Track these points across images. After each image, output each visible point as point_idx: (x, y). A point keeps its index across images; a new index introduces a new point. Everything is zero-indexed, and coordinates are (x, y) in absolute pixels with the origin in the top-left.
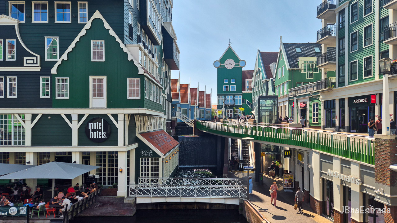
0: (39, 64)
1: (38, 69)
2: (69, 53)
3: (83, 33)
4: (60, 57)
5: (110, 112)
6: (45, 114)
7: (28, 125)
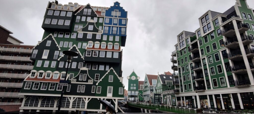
0: (93, 82)
1: (92, 84)
2: (102, 79)
3: (107, 73)
4: (99, 80)
5: (113, 98)
6: (92, 99)
7: (87, 102)
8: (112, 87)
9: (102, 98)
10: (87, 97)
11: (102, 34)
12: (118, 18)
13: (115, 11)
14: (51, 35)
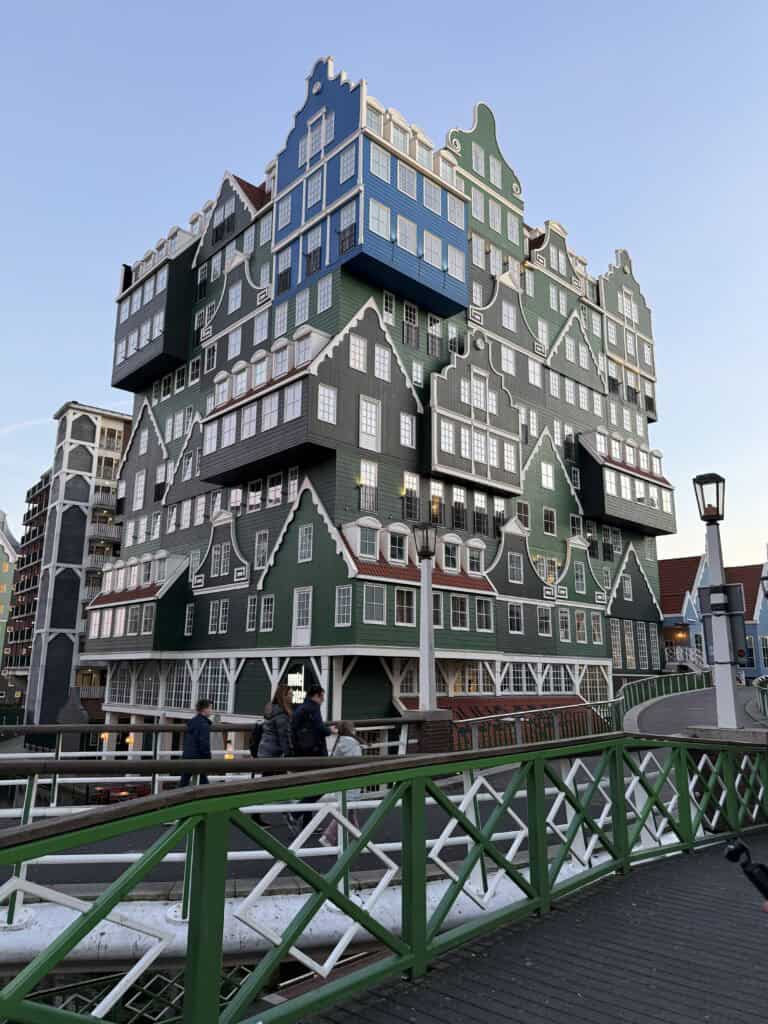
0: (248, 577)
1: (247, 585)
2: (276, 553)
3: (291, 516)
4: (268, 561)
5: (312, 653)
6: (248, 659)
7: (232, 677)
8: (310, 590)
9: (276, 653)
10: (233, 654)
11: (269, 304)
12: (324, 160)
13: (312, 126)
14: (146, 402)
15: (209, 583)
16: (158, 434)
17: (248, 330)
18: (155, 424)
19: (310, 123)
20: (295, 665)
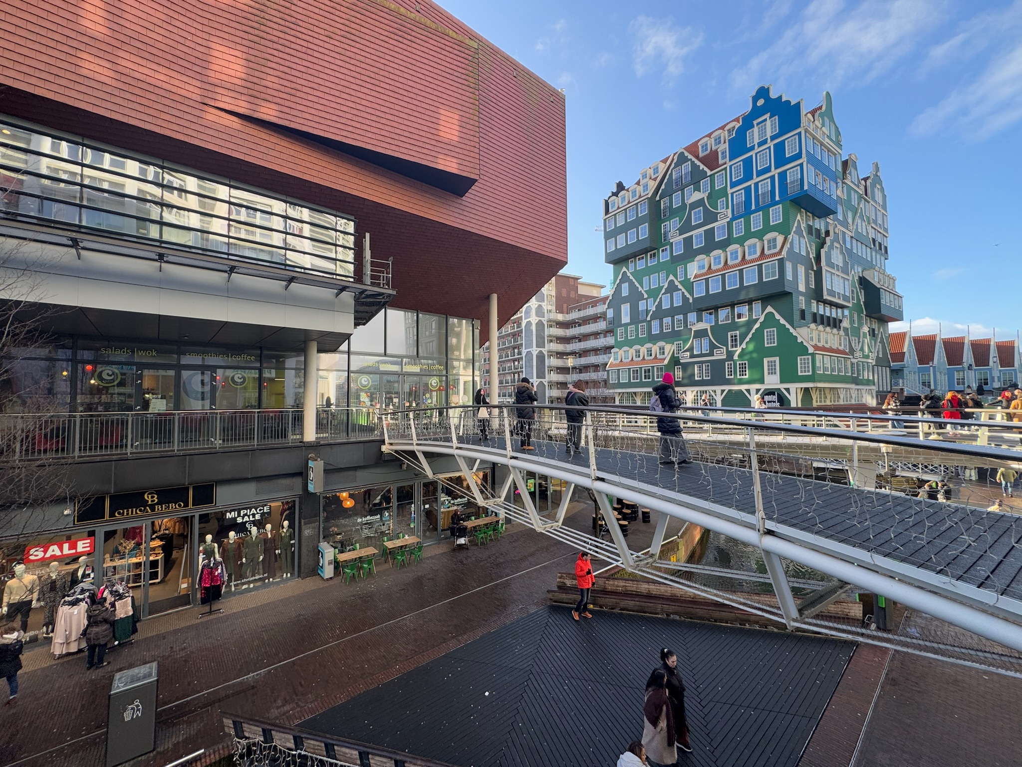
0: (725, 353)
1: (724, 357)
2: (747, 343)
3: (757, 325)
4: (740, 346)
5: (782, 387)
6: (729, 390)
7: (719, 398)
8: (777, 359)
9: (753, 387)
10: (718, 389)
11: (728, 220)
12: (771, 144)
13: (758, 124)
14: (624, 269)
15: (692, 356)
16: (638, 285)
17: (710, 234)
18: (634, 280)
19: (755, 122)
20: (770, 392)
